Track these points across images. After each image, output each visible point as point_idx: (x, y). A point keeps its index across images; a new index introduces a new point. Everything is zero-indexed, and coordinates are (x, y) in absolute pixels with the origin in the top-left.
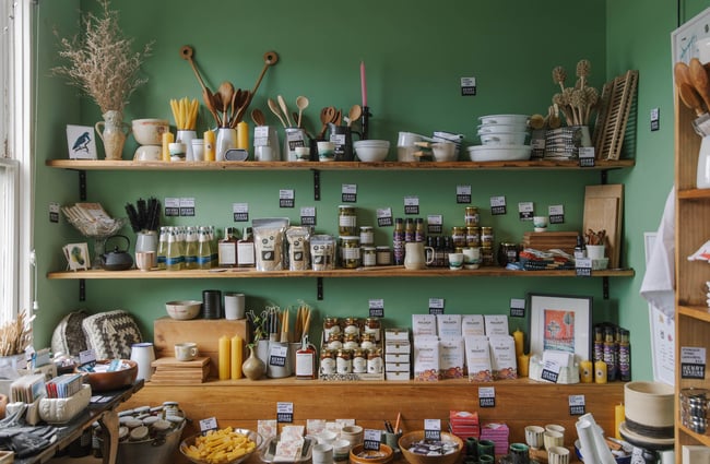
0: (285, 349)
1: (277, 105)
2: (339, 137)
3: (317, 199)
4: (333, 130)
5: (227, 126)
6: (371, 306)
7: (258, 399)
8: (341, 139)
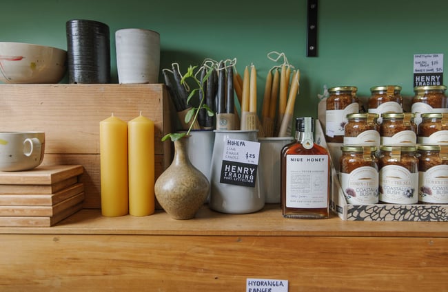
0: (254, 148)
6: (417, 68)
7: (194, 269)
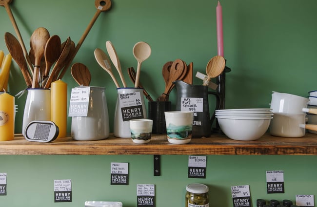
1: (105, 56)
2: (194, 101)
3: (157, 173)
4: (184, 91)
5: (38, 87)
8: (198, 105)
